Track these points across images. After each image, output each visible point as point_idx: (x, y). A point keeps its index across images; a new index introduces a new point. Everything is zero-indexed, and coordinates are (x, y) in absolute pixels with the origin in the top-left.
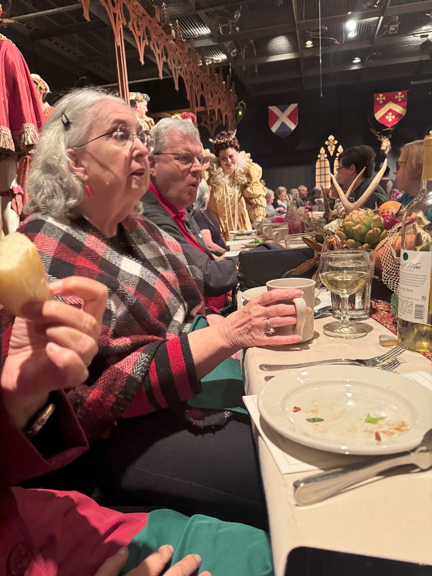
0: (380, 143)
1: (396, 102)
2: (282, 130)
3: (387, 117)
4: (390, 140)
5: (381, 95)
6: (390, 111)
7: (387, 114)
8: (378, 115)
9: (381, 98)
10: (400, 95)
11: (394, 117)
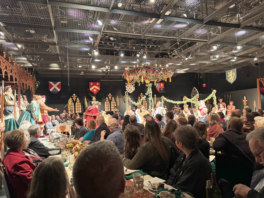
0: (92, 98)
1: (96, 85)
2: (54, 91)
3: (94, 90)
4: (95, 97)
5: (92, 83)
6: (95, 88)
7: (94, 89)
8: (91, 89)
9: (91, 84)
10: (98, 84)
11: (96, 90)
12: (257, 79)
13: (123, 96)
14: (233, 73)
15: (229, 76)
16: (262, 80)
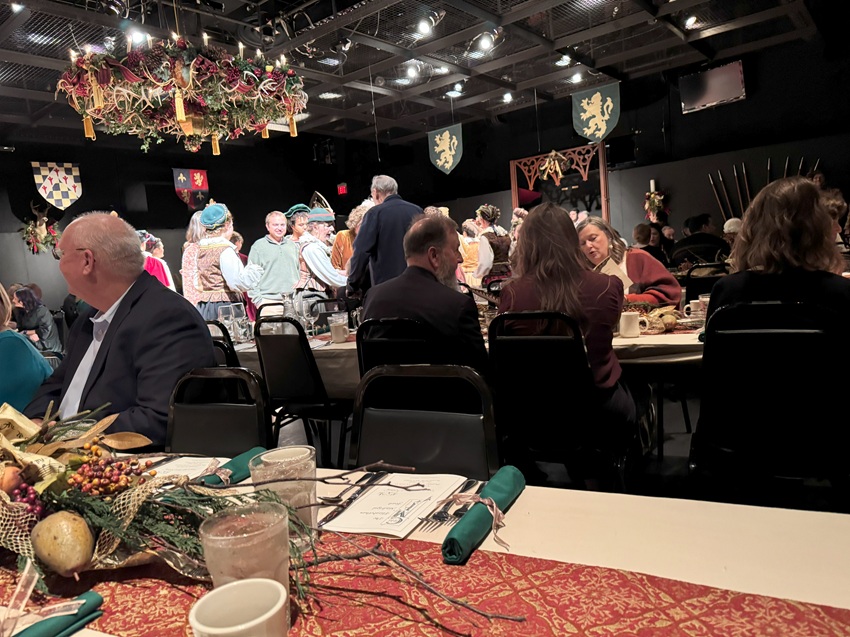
12: (511, 163)
13: (24, 225)
14: (451, 138)
15: (437, 149)
16: (525, 165)
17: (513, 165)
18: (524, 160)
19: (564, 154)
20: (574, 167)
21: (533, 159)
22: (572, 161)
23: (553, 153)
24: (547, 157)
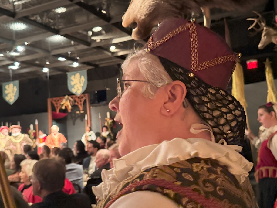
12: (48, 99)
14: (14, 87)
16: (55, 101)
17: (49, 101)
18: (54, 99)
19: (72, 98)
20: (76, 104)
21: (58, 98)
22: (75, 101)
23: (67, 97)
24: (64, 98)
